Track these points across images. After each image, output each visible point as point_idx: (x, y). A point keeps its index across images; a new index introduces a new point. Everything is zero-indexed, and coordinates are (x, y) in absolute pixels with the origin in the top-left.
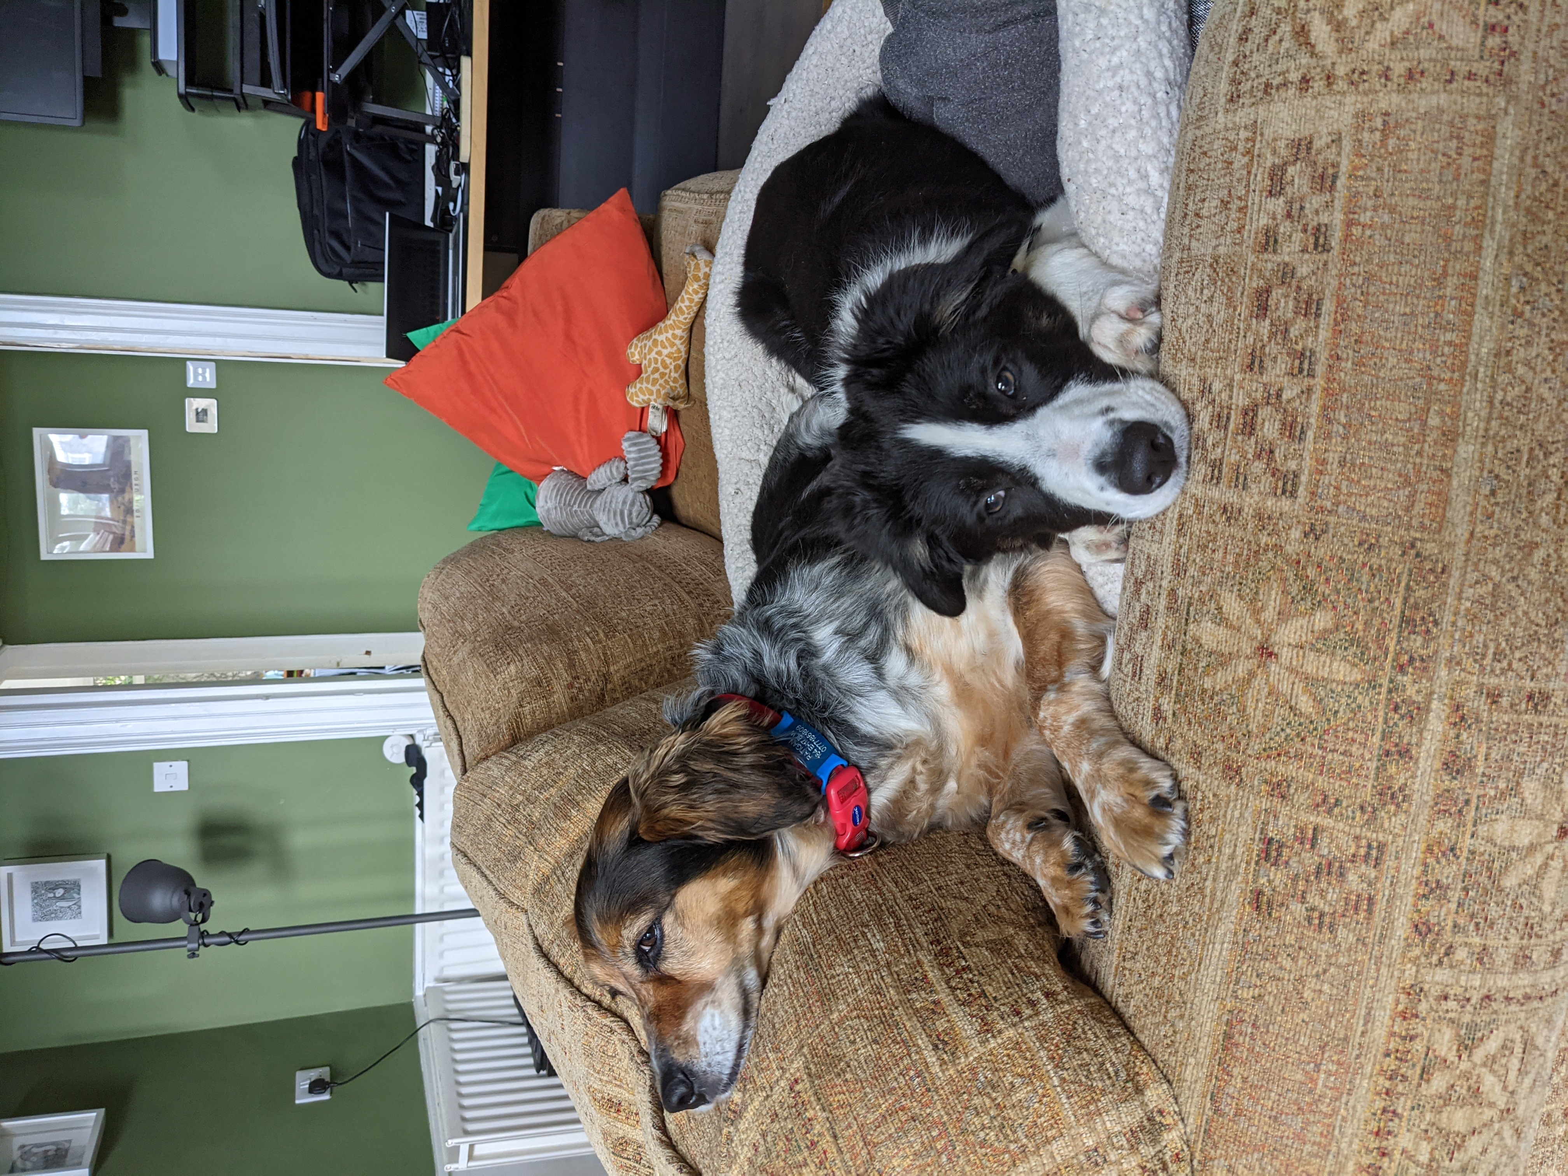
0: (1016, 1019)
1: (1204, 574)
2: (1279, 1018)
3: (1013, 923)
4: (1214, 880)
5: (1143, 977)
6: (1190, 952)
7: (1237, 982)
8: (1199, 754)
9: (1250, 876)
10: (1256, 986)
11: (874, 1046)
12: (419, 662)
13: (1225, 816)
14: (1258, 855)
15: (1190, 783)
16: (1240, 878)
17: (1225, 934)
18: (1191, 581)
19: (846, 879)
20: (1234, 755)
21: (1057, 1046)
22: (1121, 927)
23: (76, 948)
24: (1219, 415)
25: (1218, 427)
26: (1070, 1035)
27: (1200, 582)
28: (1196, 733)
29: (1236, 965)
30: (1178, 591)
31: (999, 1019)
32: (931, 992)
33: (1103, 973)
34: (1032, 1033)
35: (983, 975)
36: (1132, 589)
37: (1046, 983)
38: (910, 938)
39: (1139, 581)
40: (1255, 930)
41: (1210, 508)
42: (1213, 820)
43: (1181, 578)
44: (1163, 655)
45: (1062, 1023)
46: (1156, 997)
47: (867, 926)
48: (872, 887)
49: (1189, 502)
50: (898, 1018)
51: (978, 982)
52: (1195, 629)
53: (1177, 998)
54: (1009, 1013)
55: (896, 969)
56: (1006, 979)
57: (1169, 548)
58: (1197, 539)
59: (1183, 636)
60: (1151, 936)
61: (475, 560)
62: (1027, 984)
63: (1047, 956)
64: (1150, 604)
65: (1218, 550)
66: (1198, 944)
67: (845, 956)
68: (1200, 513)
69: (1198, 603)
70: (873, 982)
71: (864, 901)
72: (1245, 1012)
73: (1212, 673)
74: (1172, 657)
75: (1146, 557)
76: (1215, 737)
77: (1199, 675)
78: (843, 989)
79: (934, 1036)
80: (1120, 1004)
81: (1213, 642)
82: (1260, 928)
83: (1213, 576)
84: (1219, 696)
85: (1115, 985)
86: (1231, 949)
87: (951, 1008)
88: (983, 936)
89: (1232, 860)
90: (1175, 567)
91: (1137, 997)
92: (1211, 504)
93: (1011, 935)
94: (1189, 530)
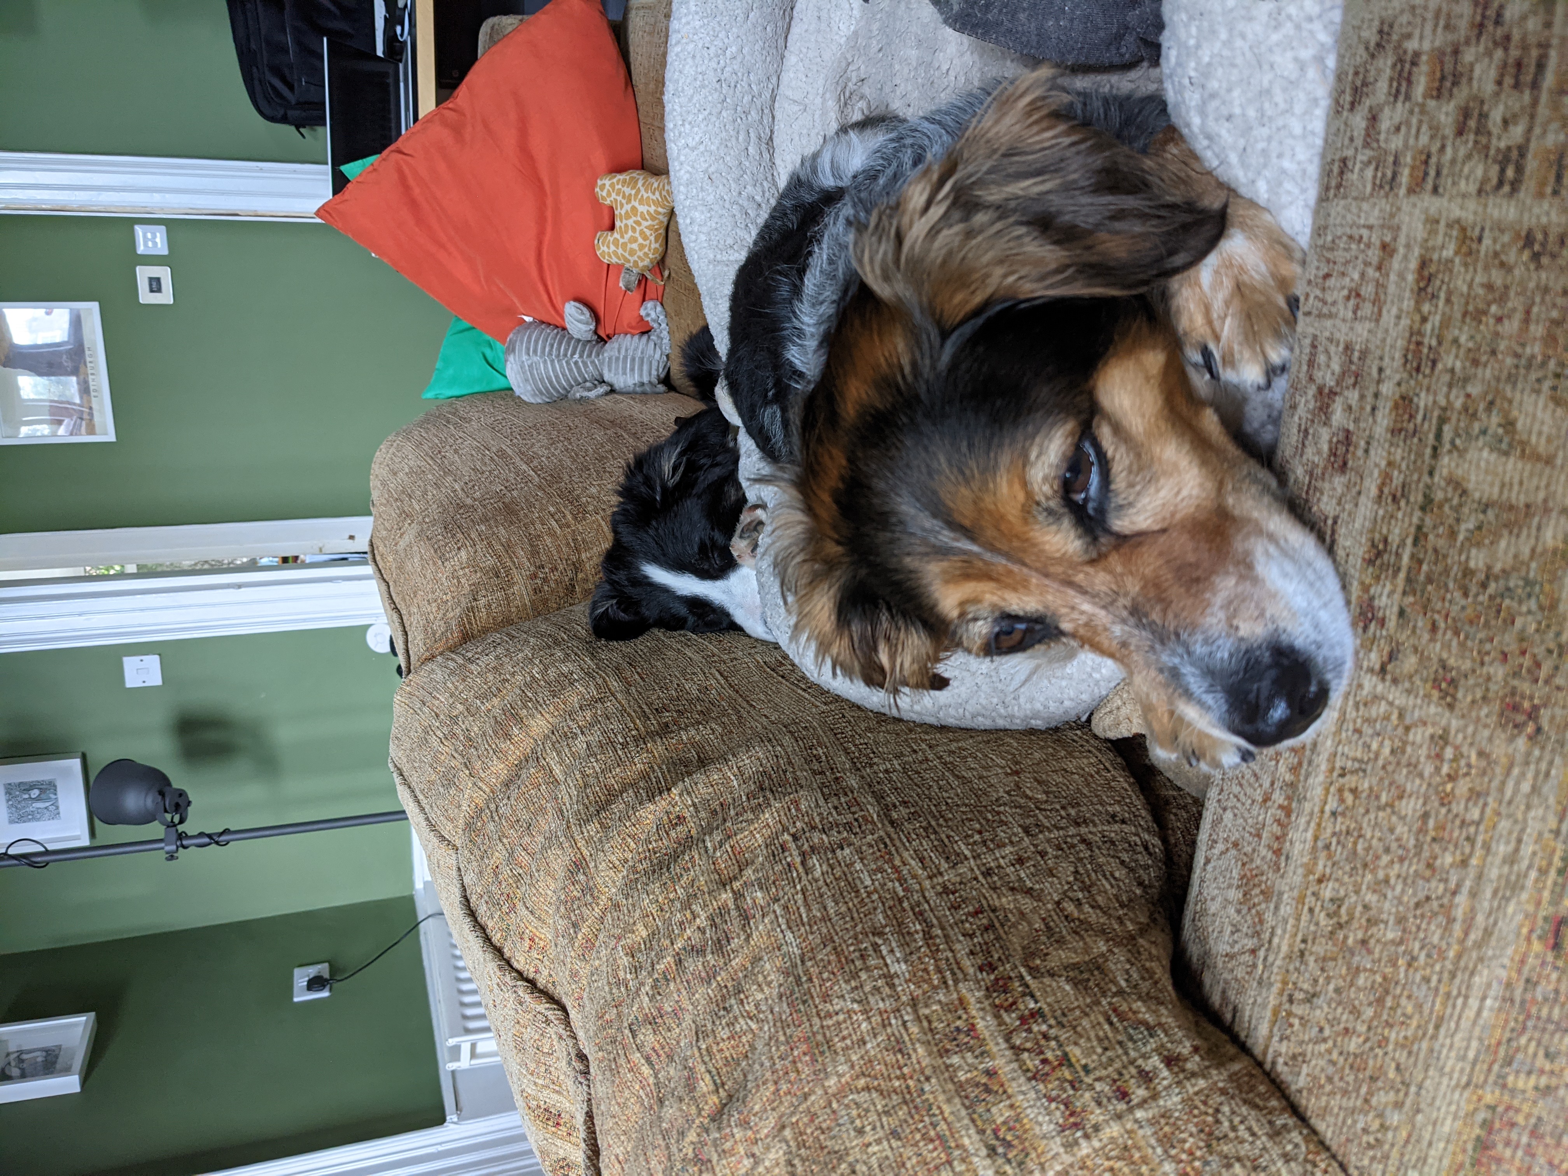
0: (1121, 1106)
1: (1475, 363)
3: (1103, 932)
4: (1474, 895)
5: (1327, 1032)
6: (1419, 1007)
7: (1508, 1062)
8: (1453, 682)
9: (1546, 894)
10: (1542, 1072)
11: (895, 1143)
12: (366, 548)
13: (1501, 789)
15: (1430, 730)
16: (1524, 896)
17: (1489, 985)
18: (1446, 378)
19: (847, 851)
20: (1525, 687)
21: (1191, 1153)
22: (1285, 948)
23: (47, 852)
24: (1519, 65)
25: (1517, 86)
26: (1210, 1134)
27: (1466, 380)
28: (1447, 646)
29: (1507, 1035)
30: (1415, 399)
31: (1093, 1104)
32: (982, 1054)
33: (1247, 1013)
34: (1149, 1131)
35: (1063, 1026)
36: (1311, 405)
37: (1165, 1040)
38: (947, 959)
39: (1326, 391)
40: (1549, 982)
41: (1495, 241)
42: (1475, 795)
43: (1425, 376)
44: (1381, 512)
45: (1196, 1112)
46: (1351, 1067)
47: (881, 934)
48: (886, 866)
49: (1446, 234)
50: (931, 1097)
51: (1056, 1038)
52: (1453, 465)
53: (1392, 1074)
54: (1110, 1094)
55: (927, 1011)
56: (1101, 1034)
57: (1396, 325)
58: (1463, 301)
59: (1426, 478)
60: (1344, 971)
61: (427, 430)
62: (1135, 1042)
63: (1161, 991)
64: (1351, 427)
65: (1509, 317)
66: (1436, 995)
67: (847, 982)
68: (1470, 253)
69: (1462, 417)
70: (889, 1030)
71: (876, 890)
72: (1518, 1111)
73: (1487, 541)
74: (1400, 515)
75: (1341, 348)
76: (1488, 653)
77: (1458, 544)
78: (844, 1038)
79: (989, 1132)
80: (1280, 1068)
81: (1492, 485)
82: (1559, 980)
83: (1497, 366)
84: (1502, 582)
85: (1271, 1036)
86: (1500, 1009)
87: (1014, 1084)
88: (1059, 957)
89: (1512, 863)
90: (1410, 357)
91: (1313, 1062)
92: (1497, 233)
93: (1103, 955)
94: (1444, 287)
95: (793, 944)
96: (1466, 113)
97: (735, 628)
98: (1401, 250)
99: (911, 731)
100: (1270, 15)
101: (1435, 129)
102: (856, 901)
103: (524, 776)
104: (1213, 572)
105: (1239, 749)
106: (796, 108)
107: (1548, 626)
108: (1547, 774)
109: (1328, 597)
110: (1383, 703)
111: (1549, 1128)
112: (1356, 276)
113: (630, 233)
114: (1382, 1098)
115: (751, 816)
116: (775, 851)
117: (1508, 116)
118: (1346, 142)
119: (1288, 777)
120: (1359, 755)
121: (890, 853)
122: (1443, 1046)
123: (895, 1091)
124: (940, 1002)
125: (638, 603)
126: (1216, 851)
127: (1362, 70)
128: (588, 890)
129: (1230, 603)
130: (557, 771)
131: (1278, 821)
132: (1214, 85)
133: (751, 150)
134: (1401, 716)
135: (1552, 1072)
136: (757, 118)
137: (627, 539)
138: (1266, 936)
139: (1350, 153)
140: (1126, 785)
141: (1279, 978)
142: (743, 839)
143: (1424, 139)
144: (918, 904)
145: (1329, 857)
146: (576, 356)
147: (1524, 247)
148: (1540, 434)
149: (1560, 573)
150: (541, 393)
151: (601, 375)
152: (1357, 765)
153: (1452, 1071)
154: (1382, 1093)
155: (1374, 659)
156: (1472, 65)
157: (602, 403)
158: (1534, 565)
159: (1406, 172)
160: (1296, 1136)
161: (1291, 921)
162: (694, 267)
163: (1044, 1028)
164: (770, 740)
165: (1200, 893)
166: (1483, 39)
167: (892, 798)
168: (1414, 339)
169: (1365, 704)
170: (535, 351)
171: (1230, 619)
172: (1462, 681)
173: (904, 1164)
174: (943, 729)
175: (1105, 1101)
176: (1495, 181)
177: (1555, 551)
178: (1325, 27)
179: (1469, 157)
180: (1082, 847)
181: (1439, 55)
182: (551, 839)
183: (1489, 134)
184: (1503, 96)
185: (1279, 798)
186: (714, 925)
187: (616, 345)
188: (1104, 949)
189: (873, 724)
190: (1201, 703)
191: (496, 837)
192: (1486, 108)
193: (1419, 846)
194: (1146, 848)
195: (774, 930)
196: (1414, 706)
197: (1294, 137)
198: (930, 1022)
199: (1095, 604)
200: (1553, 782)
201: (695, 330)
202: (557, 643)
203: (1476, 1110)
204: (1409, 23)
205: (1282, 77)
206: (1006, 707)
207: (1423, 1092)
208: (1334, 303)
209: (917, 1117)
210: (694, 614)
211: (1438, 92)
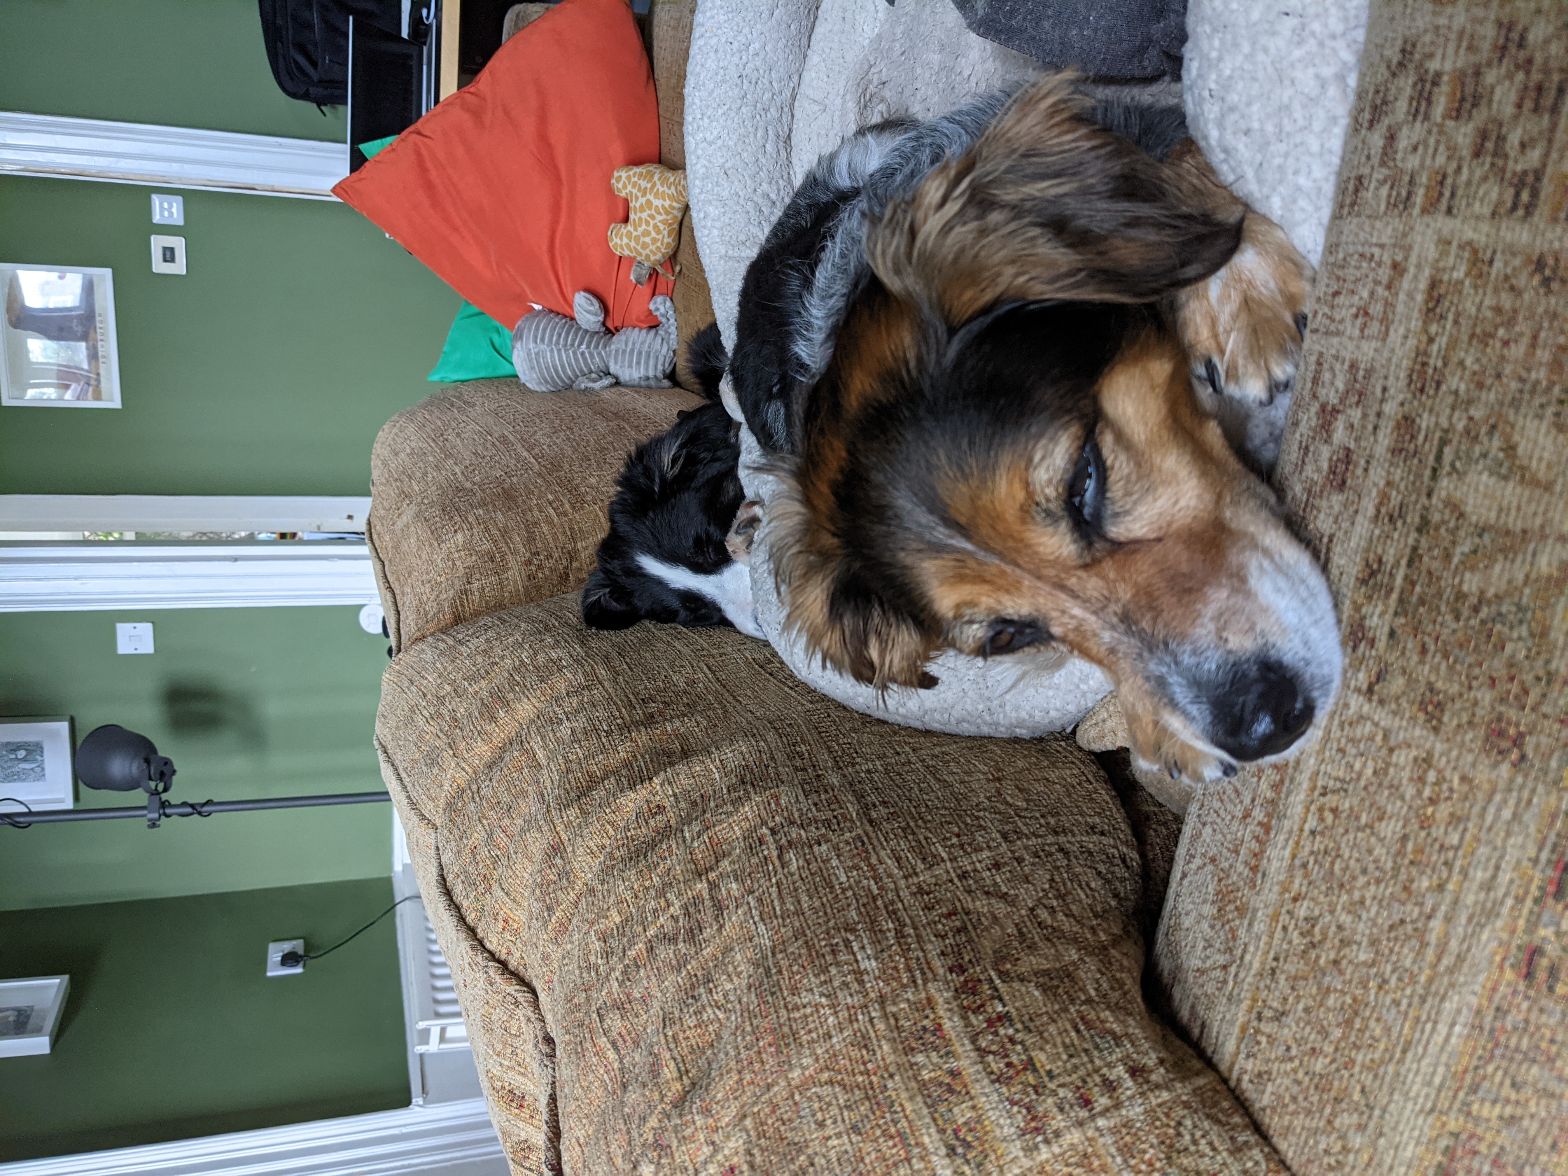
0: (1084, 1114)
1: (1480, 385)
2: (1544, 1158)
3: (1075, 940)
4: (1448, 919)
5: (1294, 1052)
6: (1388, 1030)
7: (1474, 1089)
8: (1439, 705)
9: (1521, 923)
10: (1507, 1101)
11: (855, 1138)
12: (364, 529)
13: (1482, 815)
14: (1540, 888)
15: (1414, 753)
16: (1499, 923)
17: (1459, 1011)
18: (1450, 399)
19: (824, 847)
20: (1512, 714)
21: (1150, 1164)
22: (1256, 965)
23: (30, 813)
24: (1540, 88)
25: (1536, 109)
26: (1171, 1146)
27: (1469, 402)
28: (1436, 669)
29: (1475, 1062)
30: (1418, 420)
31: (1055, 1110)
32: (947, 1054)
33: (1215, 1030)
34: (1109, 1140)
35: (1030, 1031)
36: (1314, 423)
37: (1131, 1050)
38: (918, 959)
39: (1329, 408)
40: (1519, 1012)
41: (1506, 264)
42: (1455, 820)
43: (1428, 397)
44: (1377, 532)
45: (1158, 1123)
46: (1316, 1087)
47: (853, 931)
48: (862, 864)
49: (1458, 256)
50: (893, 1094)
51: (1022, 1043)
52: (1452, 487)
53: (1356, 1097)
54: (1073, 1101)
55: (894, 1009)
56: (1067, 1041)
57: (1403, 344)
58: (1471, 322)
59: (1424, 500)
60: (1314, 991)
61: (431, 413)
62: (1101, 1051)
63: (1130, 1002)
64: (1352, 446)
65: (1516, 341)
66: (1405, 1019)
67: (816, 976)
68: (1480, 275)
69: (1464, 440)
70: (856, 1026)
71: (850, 887)
72: (1481, 1139)
73: (1481, 566)
74: (1396, 535)
75: (1346, 367)
76: (1476, 678)
77: (1453, 566)
78: (810, 1032)
79: (949, 1131)
80: (1245, 1085)
81: (1489, 509)
82: (1529, 1010)
83: (1500, 389)
84: (1494, 608)
85: (1237, 1054)
86: (1469, 1036)
87: (977, 1086)
88: (1029, 963)
89: (1489, 890)
90: (1414, 377)
91: (1279, 1081)
92: (1508, 257)
93: (1074, 963)
94: (1453, 309)
95: (764, 937)
96: (1484, 135)
97: (726, 623)
98: (1412, 270)
99: (895, 733)
100: (1293, 31)
101: (1452, 149)
102: (830, 897)
103: (507, 759)
104: (1204, 583)
105: (1222, 762)
106: (816, 108)
107: (1538, 653)
108: (1529, 802)
109: (1319, 615)
110: (1369, 723)
111: (1511, 1158)
112: (1365, 294)
113: (644, 226)
114: (1345, 1120)
115: (731, 809)
116: (754, 842)
117: (1526, 138)
118: (1363, 159)
119: (1269, 794)
120: (1341, 774)
121: (867, 851)
122: (1409, 1070)
123: (858, 1086)
124: (908, 1000)
125: (631, 594)
126: (1193, 866)
127: (1382, 88)
128: (565, 874)
129: (1221, 615)
130: (541, 755)
131: (1257, 838)
132: (1233, 98)
133: (769, 147)
134: (1385, 737)
135: (1517, 1102)
136: (777, 116)
137: (624, 528)
138: (1238, 952)
139: (1366, 171)
140: (1107, 798)
141: (1249, 995)
142: (721, 831)
143: (1441, 160)
144: (892, 903)
145: (1306, 876)
146: (584, 347)
147: (1536, 270)
148: (1540, 459)
149: (1553, 600)
150: (547, 382)
151: (607, 367)
152: (1338, 785)
153: (1418, 1095)
154: (1345, 1115)
155: (1362, 679)
156: (1492, 88)
157: (606, 395)
158: (1527, 591)
159: (1421, 192)
160: (1257, 1154)
161: (1264, 939)
162: (706, 261)
163: (1011, 1031)
164: (754, 735)
165: (1175, 907)
166: (1505, 61)
167: (873, 798)
168: (1419, 359)
169: (1351, 724)
170: (542, 340)
171: (1219, 631)
172: (1449, 705)
173: (862, 1159)
174: (928, 733)
175: (1067, 1107)
176: (1509, 204)
177: (1549, 578)
178: (1348, 46)
179: (1485, 179)
180: (1060, 856)
181: (1460, 77)
182: (530, 822)
183: (1506, 157)
184: (1522, 119)
185: (1259, 814)
186: (687, 914)
187: (623, 338)
188: (1076, 957)
189: (858, 724)
190: (1185, 714)
191: (476, 817)
192: (1504, 130)
193: (1396, 868)
194: (1124, 861)
195: (746, 921)
196: (1400, 728)
197: (1311, 154)
198: (897, 1020)
199: (1086, 609)
200: (1534, 810)
201: (702, 326)
202: (547, 629)
203: (1439, 1136)
204: (1432, 43)
205: (1302, 93)
206: (991, 714)
207: (1387, 1116)
208: (1342, 321)
209: (878, 1113)
210: (686, 608)
211: (1457, 113)
